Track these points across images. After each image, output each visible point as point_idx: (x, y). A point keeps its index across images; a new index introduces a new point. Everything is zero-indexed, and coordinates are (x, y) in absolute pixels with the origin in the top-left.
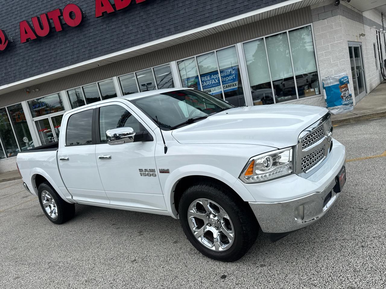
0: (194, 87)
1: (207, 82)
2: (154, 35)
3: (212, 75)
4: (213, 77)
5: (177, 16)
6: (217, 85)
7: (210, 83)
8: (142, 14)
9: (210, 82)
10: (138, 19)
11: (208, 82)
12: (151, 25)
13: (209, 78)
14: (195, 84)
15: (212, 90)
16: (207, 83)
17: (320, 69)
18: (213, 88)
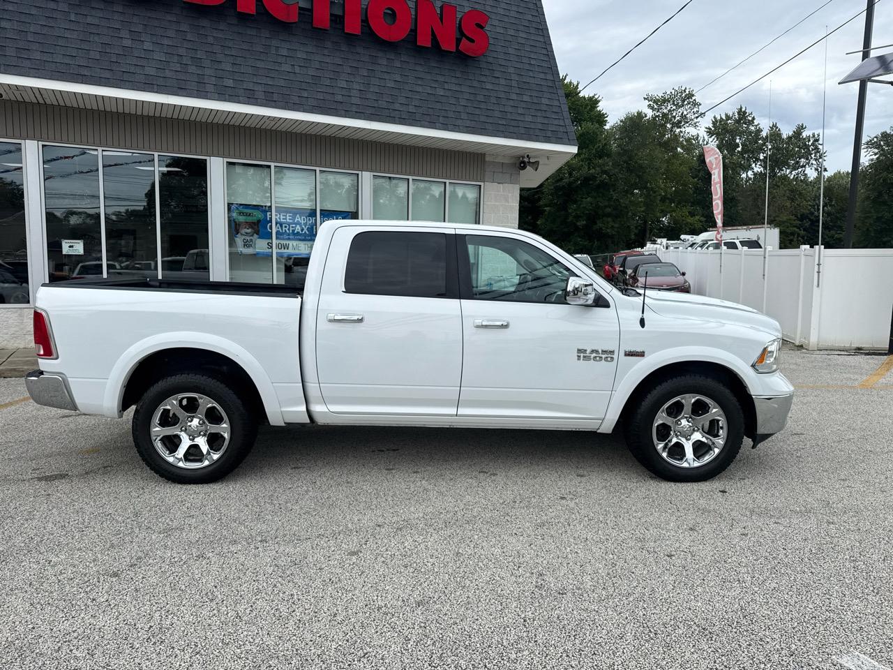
0: (252, 228)
1: (284, 225)
2: (210, 88)
3: (298, 216)
4: (299, 220)
5: (273, 71)
6: (303, 238)
7: (289, 229)
8: (184, 27)
9: (291, 229)
10: (171, 33)
11: (286, 227)
12: (207, 63)
13: (290, 219)
14: (254, 223)
15: (291, 246)
16: (284, 229)
17: (484, 261)
18: (295, 243)
